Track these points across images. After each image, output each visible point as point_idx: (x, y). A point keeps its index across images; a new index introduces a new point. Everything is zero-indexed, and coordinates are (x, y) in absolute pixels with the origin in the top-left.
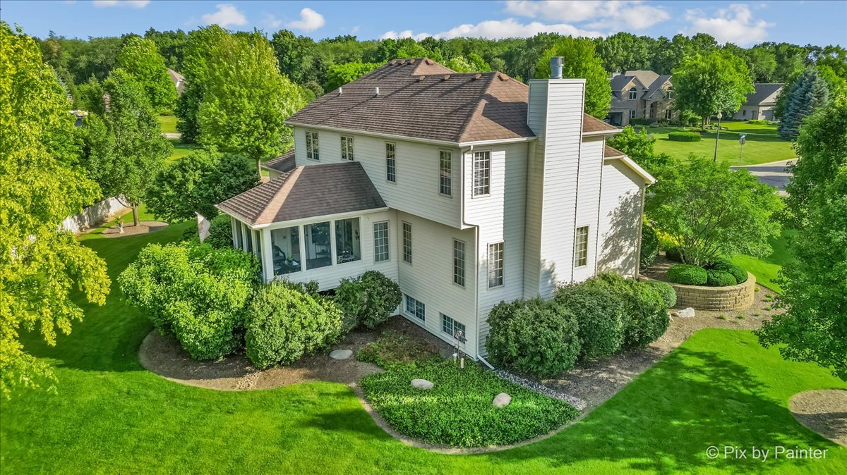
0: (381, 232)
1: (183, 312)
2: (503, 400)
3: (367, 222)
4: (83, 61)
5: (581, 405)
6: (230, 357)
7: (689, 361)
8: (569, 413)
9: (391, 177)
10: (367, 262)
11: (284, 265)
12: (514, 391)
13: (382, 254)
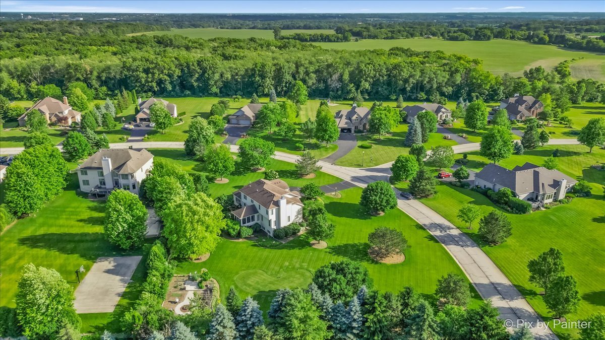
0: (258, 216)
1: (231, 231)
2: (274, 242)
3: (256, 215)
4: (104, 76)
5: (284, 243)
6: (237, 237)
7: (302, 236)
8: (282, 243)
9: (260, 209)
10: (256, 221)
11: (244, 223)
12: (276, 241)
13: (258, 220)
